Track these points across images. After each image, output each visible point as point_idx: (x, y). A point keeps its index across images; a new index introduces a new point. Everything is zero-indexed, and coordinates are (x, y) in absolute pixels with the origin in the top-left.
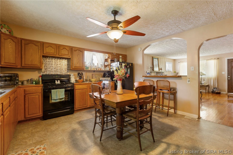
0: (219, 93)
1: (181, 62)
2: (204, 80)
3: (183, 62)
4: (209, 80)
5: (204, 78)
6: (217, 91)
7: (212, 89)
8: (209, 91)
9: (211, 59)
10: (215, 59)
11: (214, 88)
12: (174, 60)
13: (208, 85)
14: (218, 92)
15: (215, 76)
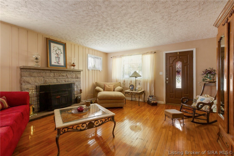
0: (155, 105)
1: (113, 57)
2: (139, 84)
3: (116, 57)
4: (145, 83)
5: (139, 81)
6: (152, 102)
7: (148, 98)
8: (145, 99)
9: (147, 53)
10: (151, 52)
11: (150, 96)
12: (106, 54)
13: (144, 92)
14: (155, 102)
15: (151, 78)
